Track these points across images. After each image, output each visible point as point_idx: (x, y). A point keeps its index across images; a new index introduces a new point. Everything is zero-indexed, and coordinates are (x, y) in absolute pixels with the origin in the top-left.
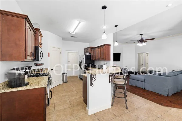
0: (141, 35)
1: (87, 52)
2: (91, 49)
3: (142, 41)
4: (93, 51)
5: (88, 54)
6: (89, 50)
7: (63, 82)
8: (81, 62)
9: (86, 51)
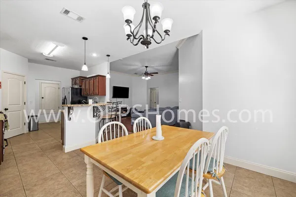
0: (147, 67)
1: (75, 84)
2: (82, 80)
3: (147, 74)
4: (84, 83)
5: (76, 87)
6: (78, 82)
7: (29, 130)
8: (65, 98)
9: (74, 82)
